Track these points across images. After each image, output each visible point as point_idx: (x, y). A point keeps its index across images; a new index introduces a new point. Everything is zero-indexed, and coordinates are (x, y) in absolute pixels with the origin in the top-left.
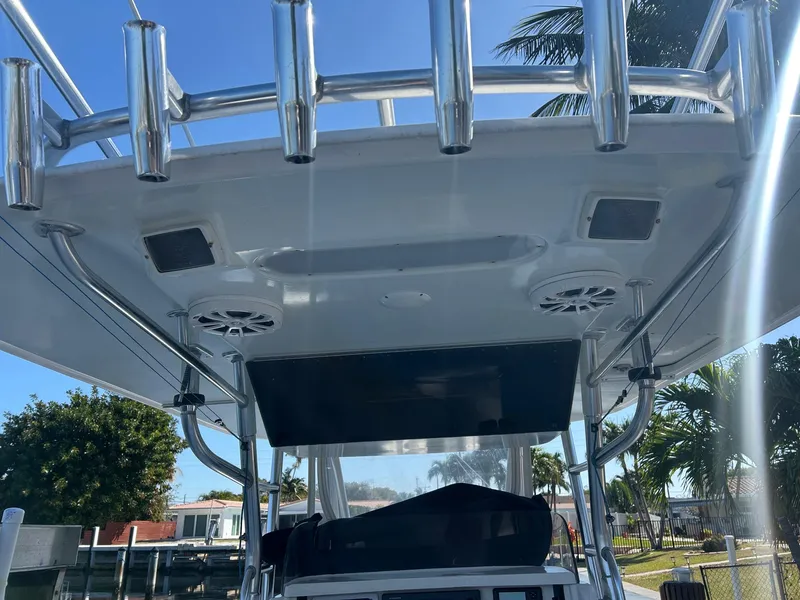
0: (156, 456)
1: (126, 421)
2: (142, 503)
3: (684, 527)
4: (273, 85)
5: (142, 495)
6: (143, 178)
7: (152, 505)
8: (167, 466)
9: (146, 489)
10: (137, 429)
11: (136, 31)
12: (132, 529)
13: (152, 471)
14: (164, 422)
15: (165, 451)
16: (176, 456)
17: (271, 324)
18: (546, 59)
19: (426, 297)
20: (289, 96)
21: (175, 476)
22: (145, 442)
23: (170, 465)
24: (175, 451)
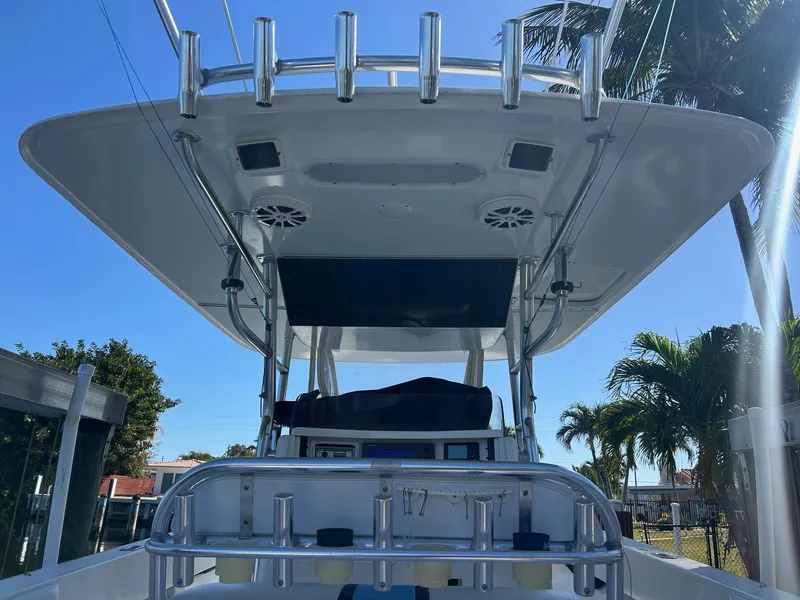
0: (139, 413)
1: (111, 376)
2: (122, 458)
3: (646, 513)
4: (333, 58)
5: (122, 450)
6: (260, 104)
7: (132, 460)
8: (148, 425)
9: (126, 445)
10: (122, 385)
11: (261, 24)
12: (112, 481)
13: (135, 427)
14: (148, 380)
15: (148, 409)
16: (158, 415)
17: (304, 219)
18: (542, 50)
19: (410, 208)
20: (342, 65)
21: (157, 434)
22: (129, 398)
23: (152, 423)
24: (157, 410)
